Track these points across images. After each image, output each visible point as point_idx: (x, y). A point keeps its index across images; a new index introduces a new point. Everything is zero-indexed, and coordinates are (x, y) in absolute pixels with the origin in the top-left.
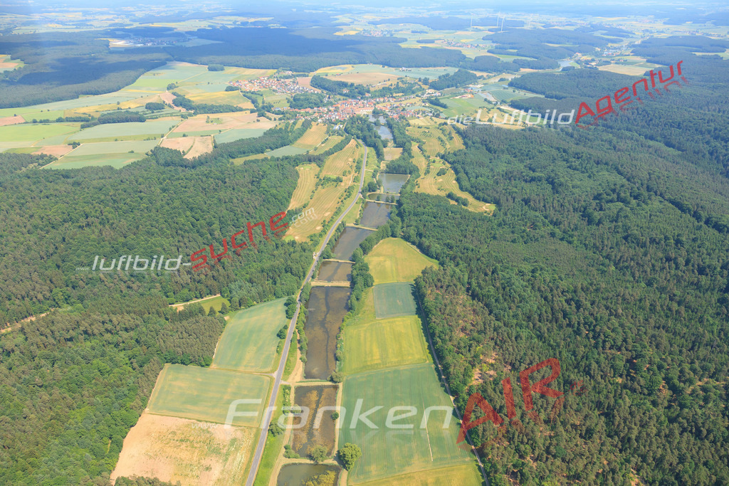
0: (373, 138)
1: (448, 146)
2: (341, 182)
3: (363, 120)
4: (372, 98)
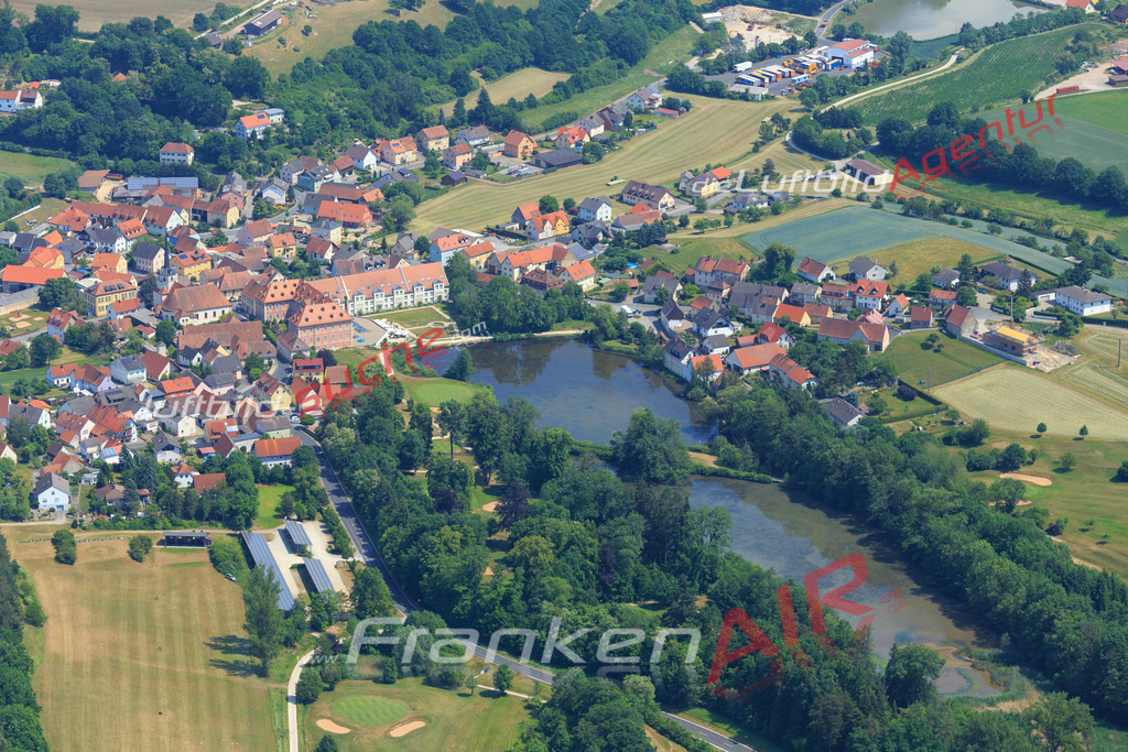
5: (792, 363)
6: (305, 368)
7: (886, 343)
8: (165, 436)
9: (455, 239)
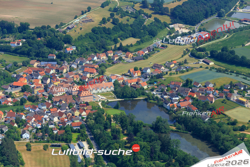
5: (192, 106)
6: (82, 106)
7: (214, 101)
8: (51, 122)
9: (115, 76)
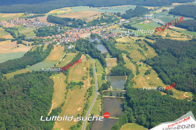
0: (96, 52)
1: (146, 55)
2: (83, 84)
3: (86, 41)
4: (88, 27)
7: (114, 37)
